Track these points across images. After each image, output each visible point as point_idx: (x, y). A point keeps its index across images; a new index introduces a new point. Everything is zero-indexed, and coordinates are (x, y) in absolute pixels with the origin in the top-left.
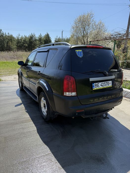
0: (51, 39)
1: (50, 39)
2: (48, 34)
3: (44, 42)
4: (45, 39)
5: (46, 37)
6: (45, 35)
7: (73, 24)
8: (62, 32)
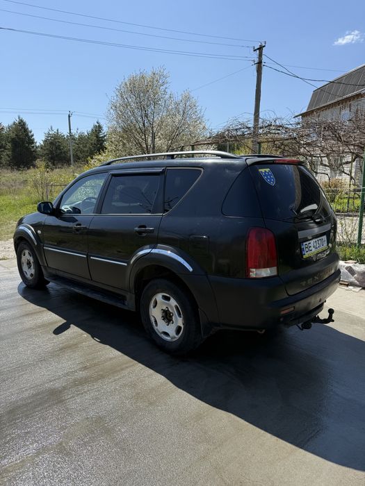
0: (33, 136)
1: (30, 134)
2: (22, 121)
3: (10, 144)
4: (13, 135)
5: (16, 130)
6: (11, 123)
7: (113, 96)
8: (69, 116)
